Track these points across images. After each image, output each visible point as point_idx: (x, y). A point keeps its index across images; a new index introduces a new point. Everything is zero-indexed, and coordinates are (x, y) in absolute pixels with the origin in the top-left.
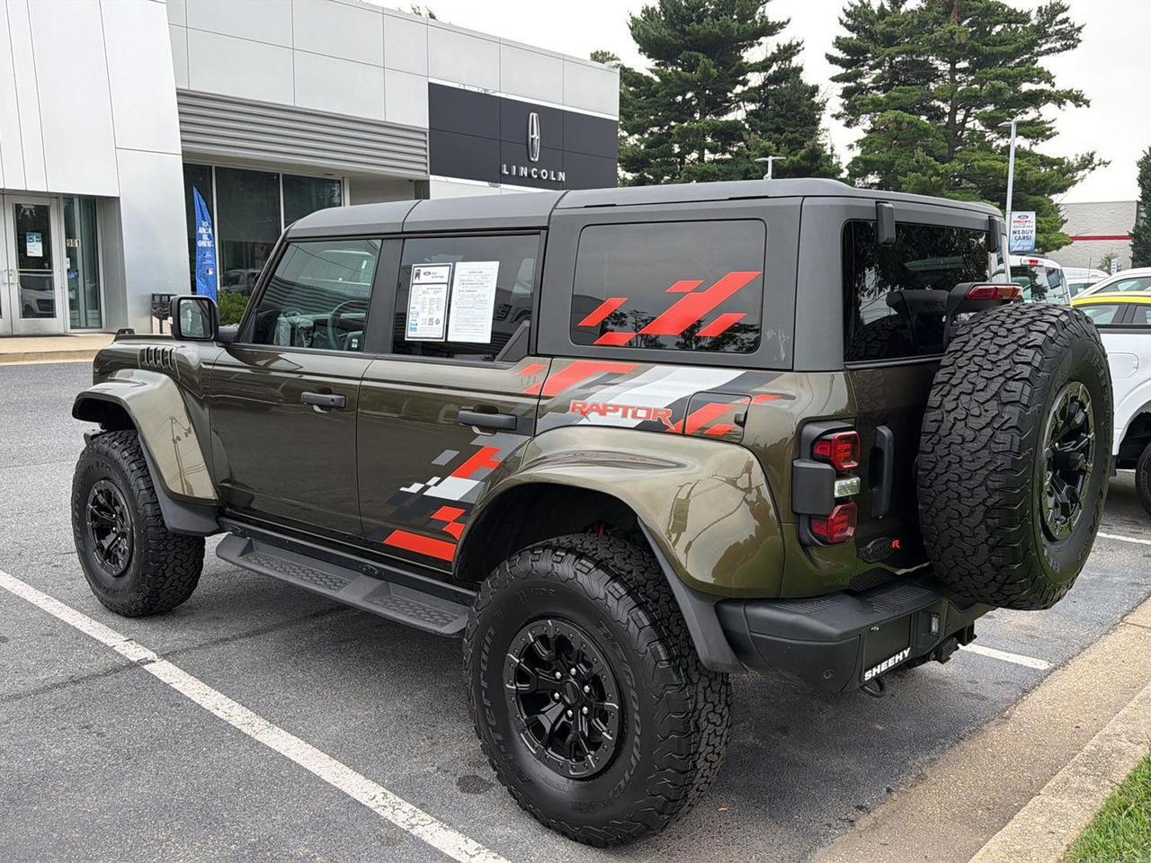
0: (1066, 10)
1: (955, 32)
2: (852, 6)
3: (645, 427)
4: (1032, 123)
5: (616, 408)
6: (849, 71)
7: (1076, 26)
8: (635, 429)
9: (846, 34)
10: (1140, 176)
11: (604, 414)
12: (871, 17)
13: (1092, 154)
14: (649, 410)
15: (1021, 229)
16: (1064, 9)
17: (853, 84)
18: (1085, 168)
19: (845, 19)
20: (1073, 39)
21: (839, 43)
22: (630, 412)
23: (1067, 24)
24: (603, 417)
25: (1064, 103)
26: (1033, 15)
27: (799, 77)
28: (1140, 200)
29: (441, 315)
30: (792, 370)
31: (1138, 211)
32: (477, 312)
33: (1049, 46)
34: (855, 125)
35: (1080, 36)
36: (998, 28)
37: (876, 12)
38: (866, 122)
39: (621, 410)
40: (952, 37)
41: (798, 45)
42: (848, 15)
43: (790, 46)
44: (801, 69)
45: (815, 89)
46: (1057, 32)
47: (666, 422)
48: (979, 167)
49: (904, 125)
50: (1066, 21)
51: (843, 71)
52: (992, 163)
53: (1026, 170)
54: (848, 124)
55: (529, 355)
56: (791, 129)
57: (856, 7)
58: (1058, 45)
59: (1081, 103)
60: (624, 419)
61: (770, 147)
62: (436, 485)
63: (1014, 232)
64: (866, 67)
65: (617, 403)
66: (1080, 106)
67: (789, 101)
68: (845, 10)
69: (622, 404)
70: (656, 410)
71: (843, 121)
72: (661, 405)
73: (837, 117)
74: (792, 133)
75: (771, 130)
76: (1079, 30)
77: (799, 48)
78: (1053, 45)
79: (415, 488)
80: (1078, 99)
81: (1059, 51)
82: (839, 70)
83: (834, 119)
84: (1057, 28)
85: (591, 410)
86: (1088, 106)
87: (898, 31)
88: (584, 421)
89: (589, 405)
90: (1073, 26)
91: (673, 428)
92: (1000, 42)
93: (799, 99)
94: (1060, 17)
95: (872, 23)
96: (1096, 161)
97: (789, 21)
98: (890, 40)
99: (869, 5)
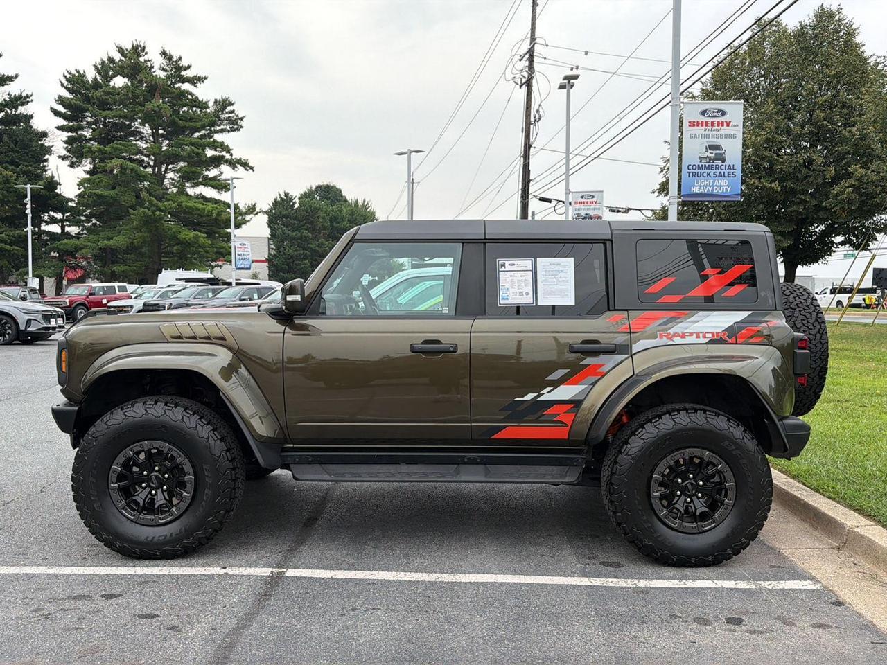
0: (232, 104)
1: (162, 108)
2: (70, 73)
3: (712, 342)
4: (214, 178)
5: (691, 334)
6: (71, 124)
7: (240, 116)
8: (706, 344)
9: (67, 94)
10: (269, 221)
11: (684, 338)
12: (87, 85)
13: (255, 205)
14: (713, 334)
15: (242, 253)
16: (231, 104)
17: (74, 134)
18: (252, 213)
19: (66, 83)
20: (237, 124)
21: (61, 100)
22: (701, 335)
23: (233, 114)
24: (683, 339)
25: (236, 167)
26: (211, 104)
27: (29, 122)
28: (270, 236)
29: (530, 289)
30: (776, 310)
31: (269, 244)
32: (560, 287)
33: (222, 127)
34: (77, 166)
35: (243, 123)
36: (185, 109)
37: (91, 82)
38: (87, 165)
39: (695, 335)
40: (159, 112)
41: (28, 96)
42: (68, 80)
43: (20, 97)
44: (31, 117)
45: (44, 134)
46: (228, 119)
47: (725, 338)
48: (186, 207)
49: (129, 171)
50: (232, 112)
51: (65, 123)
52: (195, 204)
53: (222, 211)
54: (72, 165)
55: (609, 310)
56: (26, 163)
57: (74, 75)
58: (228, 127)
59: (248, 168)
60: (698, 339)
61: (11, 176)
62: (549, 392)
63: (239, 255)
64: (85, 123)
65: (691, 331)
66: (248, 170)
67: (22, 140)
68: (65, 76)
69: (695, 331)
70: (717, 333)
71: (67, 162)
72: (720, 330)
73: (63, 158)
74: (26, 166)
75: (7, 162)
76: (242, 119)
77: (28, 100)
78: (225, 127)
79: (529, 397)
80: (245, 165)
81: (229, 131)
82: (62, 122)
83: (60, 159)
84: (227, 116)
85: (674, 335)
86: (253, 171)
87: (110, 99)
88: (671, 343)
89: (672, 333)
90: (237, 116)
91: (730, 341)
92: (190, 119)
93: (31, 140)
94: (229, 109)
95: (87, 89)
96: (258, 210)
97: (17, 76)
98: (104, 105)
99: (84, 76)
